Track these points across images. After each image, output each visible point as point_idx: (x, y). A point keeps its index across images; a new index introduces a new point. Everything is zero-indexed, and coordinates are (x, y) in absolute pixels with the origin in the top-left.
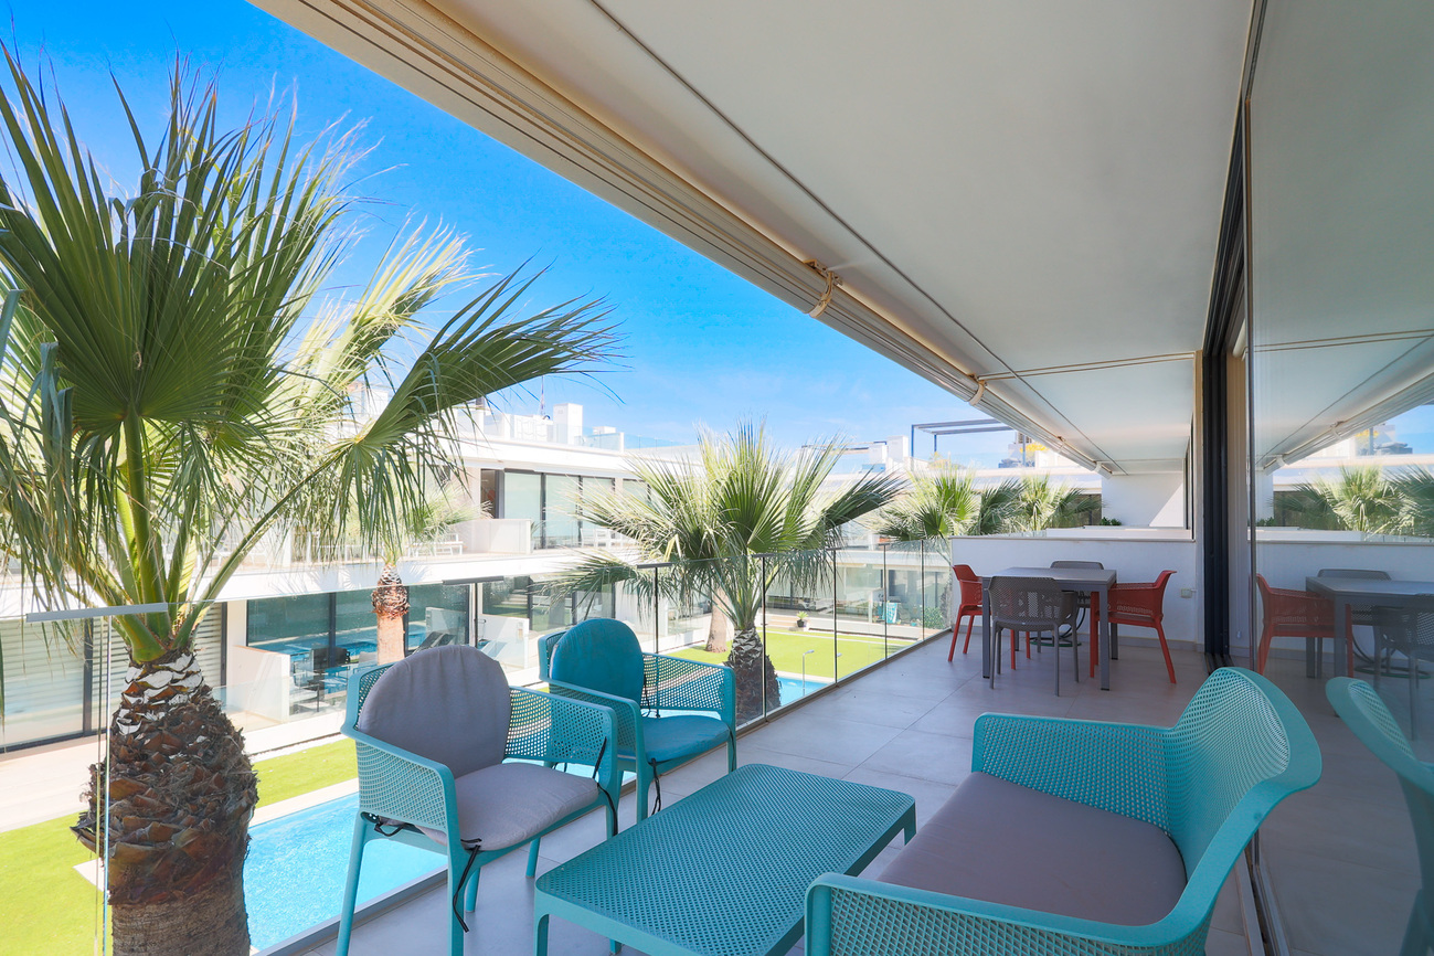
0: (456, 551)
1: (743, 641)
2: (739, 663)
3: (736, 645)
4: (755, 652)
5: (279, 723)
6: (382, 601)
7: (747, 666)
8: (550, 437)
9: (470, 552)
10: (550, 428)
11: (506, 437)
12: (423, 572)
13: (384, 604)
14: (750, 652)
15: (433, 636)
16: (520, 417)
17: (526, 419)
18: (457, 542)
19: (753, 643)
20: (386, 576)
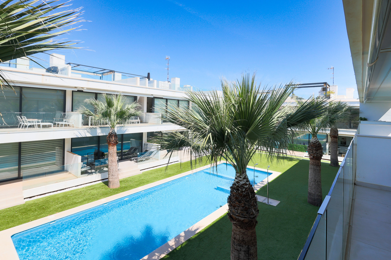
0: (138, 122)
1: (240, 179)
2: (238, 190)
3: (236, 180)
4: (246, 184)
5: (78, 178)
6: (109, 140)
7: (242, 192)
8: (170, 87)
9: (143, 123)
10: (170, 85)
11: (155, 87)
12: (126, 130)
13: (110, 141)
14: (243, 184)
15: (132, 148)
16: (161, 82)
17: (163, 82)
18: (138, 120)
19: (245, 180)
20: (111, 132)
